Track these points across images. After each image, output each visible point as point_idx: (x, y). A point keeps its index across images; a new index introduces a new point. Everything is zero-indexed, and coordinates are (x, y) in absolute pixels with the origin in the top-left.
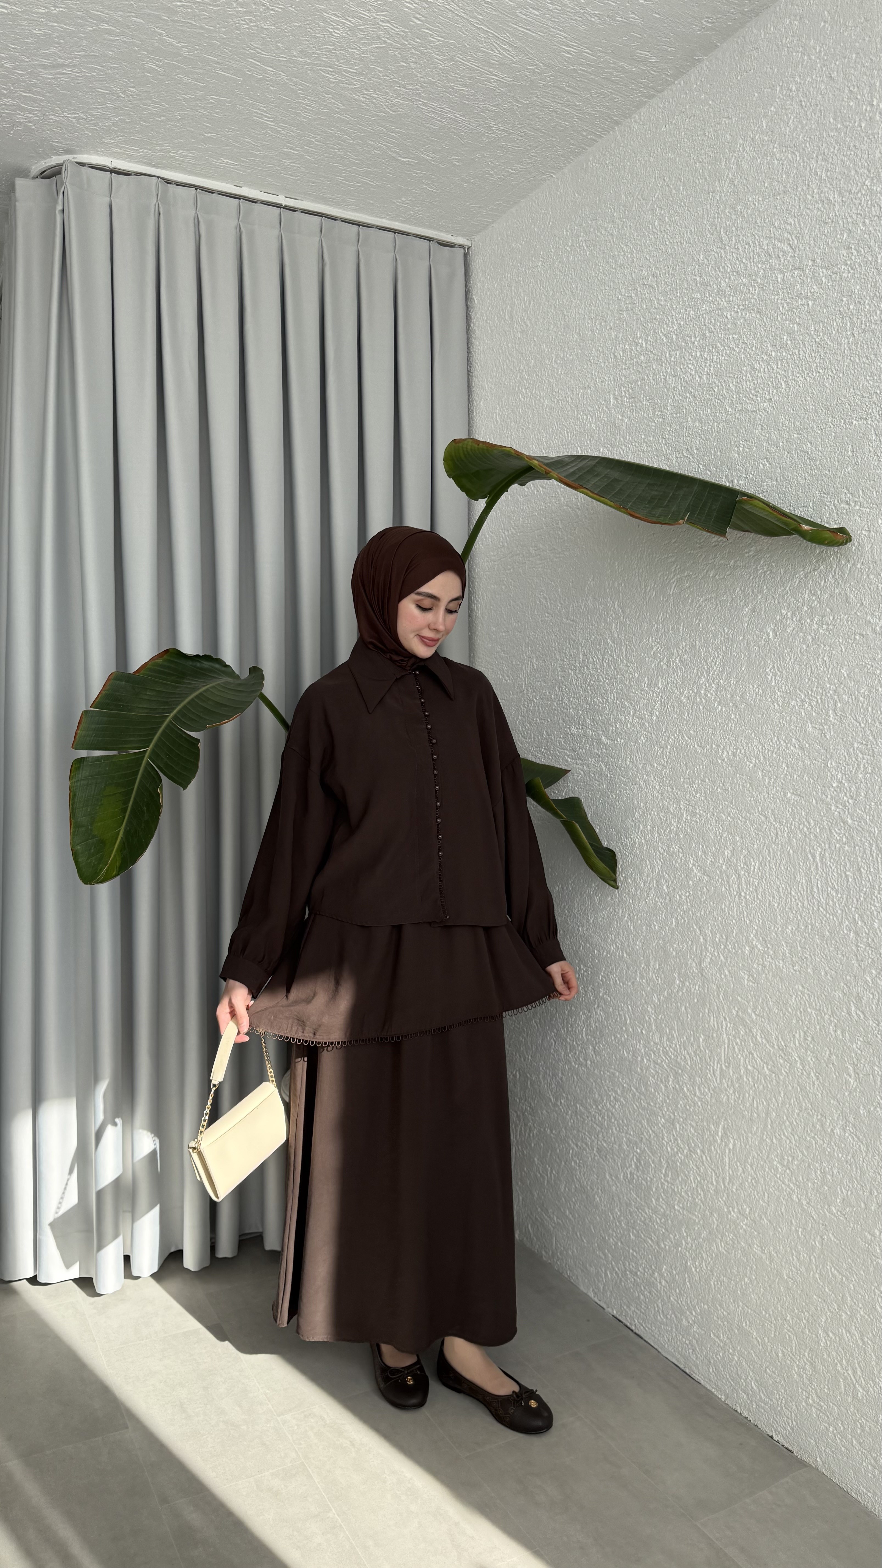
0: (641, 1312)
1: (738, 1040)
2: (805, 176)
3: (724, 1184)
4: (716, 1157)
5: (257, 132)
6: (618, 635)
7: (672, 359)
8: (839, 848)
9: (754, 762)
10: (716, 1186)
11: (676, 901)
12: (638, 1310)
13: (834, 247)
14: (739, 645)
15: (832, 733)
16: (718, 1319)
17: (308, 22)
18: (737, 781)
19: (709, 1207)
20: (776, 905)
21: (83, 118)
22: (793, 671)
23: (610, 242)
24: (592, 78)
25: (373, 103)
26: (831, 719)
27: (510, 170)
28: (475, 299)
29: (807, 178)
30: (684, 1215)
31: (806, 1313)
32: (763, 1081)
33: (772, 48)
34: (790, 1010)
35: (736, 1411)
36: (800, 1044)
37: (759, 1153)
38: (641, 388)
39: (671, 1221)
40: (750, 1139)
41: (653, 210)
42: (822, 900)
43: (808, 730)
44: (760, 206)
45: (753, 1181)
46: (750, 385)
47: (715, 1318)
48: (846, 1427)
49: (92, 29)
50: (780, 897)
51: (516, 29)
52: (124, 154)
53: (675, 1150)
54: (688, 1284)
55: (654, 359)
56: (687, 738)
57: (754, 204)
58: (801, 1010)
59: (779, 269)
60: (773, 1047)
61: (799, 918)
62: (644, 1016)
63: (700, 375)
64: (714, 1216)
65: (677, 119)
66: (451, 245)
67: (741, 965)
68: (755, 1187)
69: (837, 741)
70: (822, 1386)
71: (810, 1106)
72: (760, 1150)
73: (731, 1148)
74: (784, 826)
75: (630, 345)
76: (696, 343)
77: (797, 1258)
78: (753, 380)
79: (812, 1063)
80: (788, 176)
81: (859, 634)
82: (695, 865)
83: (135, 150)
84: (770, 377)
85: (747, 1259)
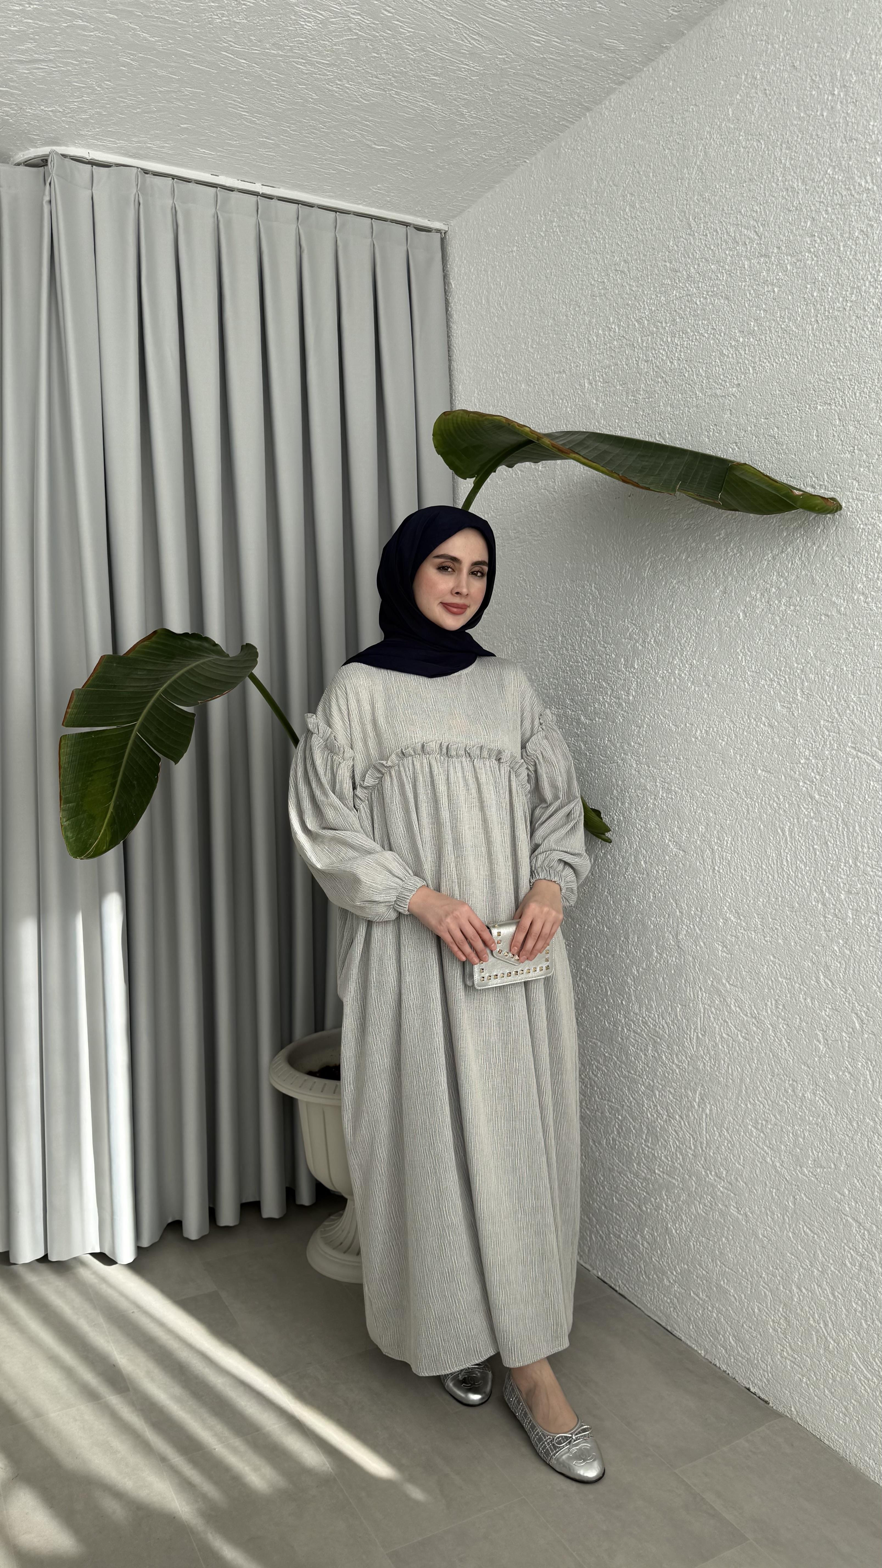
0: (624, 1272)
1: (713, 1009)
2: (770, 164)
3: (702, 1148)
4: (694, 1122)
5: (232, 122)
6: (595, 617)
7: (644, 344)
8: (807, 823)
9: (726, 740)
10: (694, 1151)
11: (653, 876)
12: (621, 1270)
13: (799, 235)
14: (710, 625)
15: (800, 711)
16: (698, 1277)
17: (279, 16)
18: (710, 758)
19: (688, 1170)
20: (748, 878)
21: (60, 112)
22: (762, 651)
23: (583, 228)
24: (562, 66)
25: (347, 92)
26: (799, 697)
27: (484, 156)
28: (453, 283)
29: (772, 166)
30: (664, 1179)
31: (780, 1270)
32: (738, 1048)
33: (737, 35)
34: (762, 979)
35: (715, 1365)
36: (772, 1012)
37: (734, 1117)
38: (615, 373)
39: (652, 1185)
40: (725, 1105)
41: (624, 196)
42: (792, 873)
43: (777, 708)
44: (727, 193)
45: (729, 1145)
46: (719, 371)
47: (694, 1277)
48: (819, 1377)
49: (66, 25)
50: (752, 870)
51: (485, 19)
52: (100, 145)
53: (655, 1116)
54: (669, 1245)
55: (626, 344)
56: (662, 718)
57: (721, 191)
58: (773, 979)
59: (746, 256)
60: (746, 1015)
61: (770, 890)
62: (624, 987)
63: (671, 360)
64: (692, 1179)
65: (646, 106)
66: (427, 230)
67: (715, 937)
68: (731, 1150)
69: (805, 719)
70: (796, 1339)
71: (782, 1072)
72: (735, 1115)
73: (708, 1113)
74: (755, 802)
75: (603, 330)
76: (667, 328)
77: (771, 1217)
78: (722, 365)
79: (783, 1030)
80: (754, 163)
81: (825, 615)
82: (670, 840)
83: (112, 141)
84: (738, 363)
85: (724, 1220)
